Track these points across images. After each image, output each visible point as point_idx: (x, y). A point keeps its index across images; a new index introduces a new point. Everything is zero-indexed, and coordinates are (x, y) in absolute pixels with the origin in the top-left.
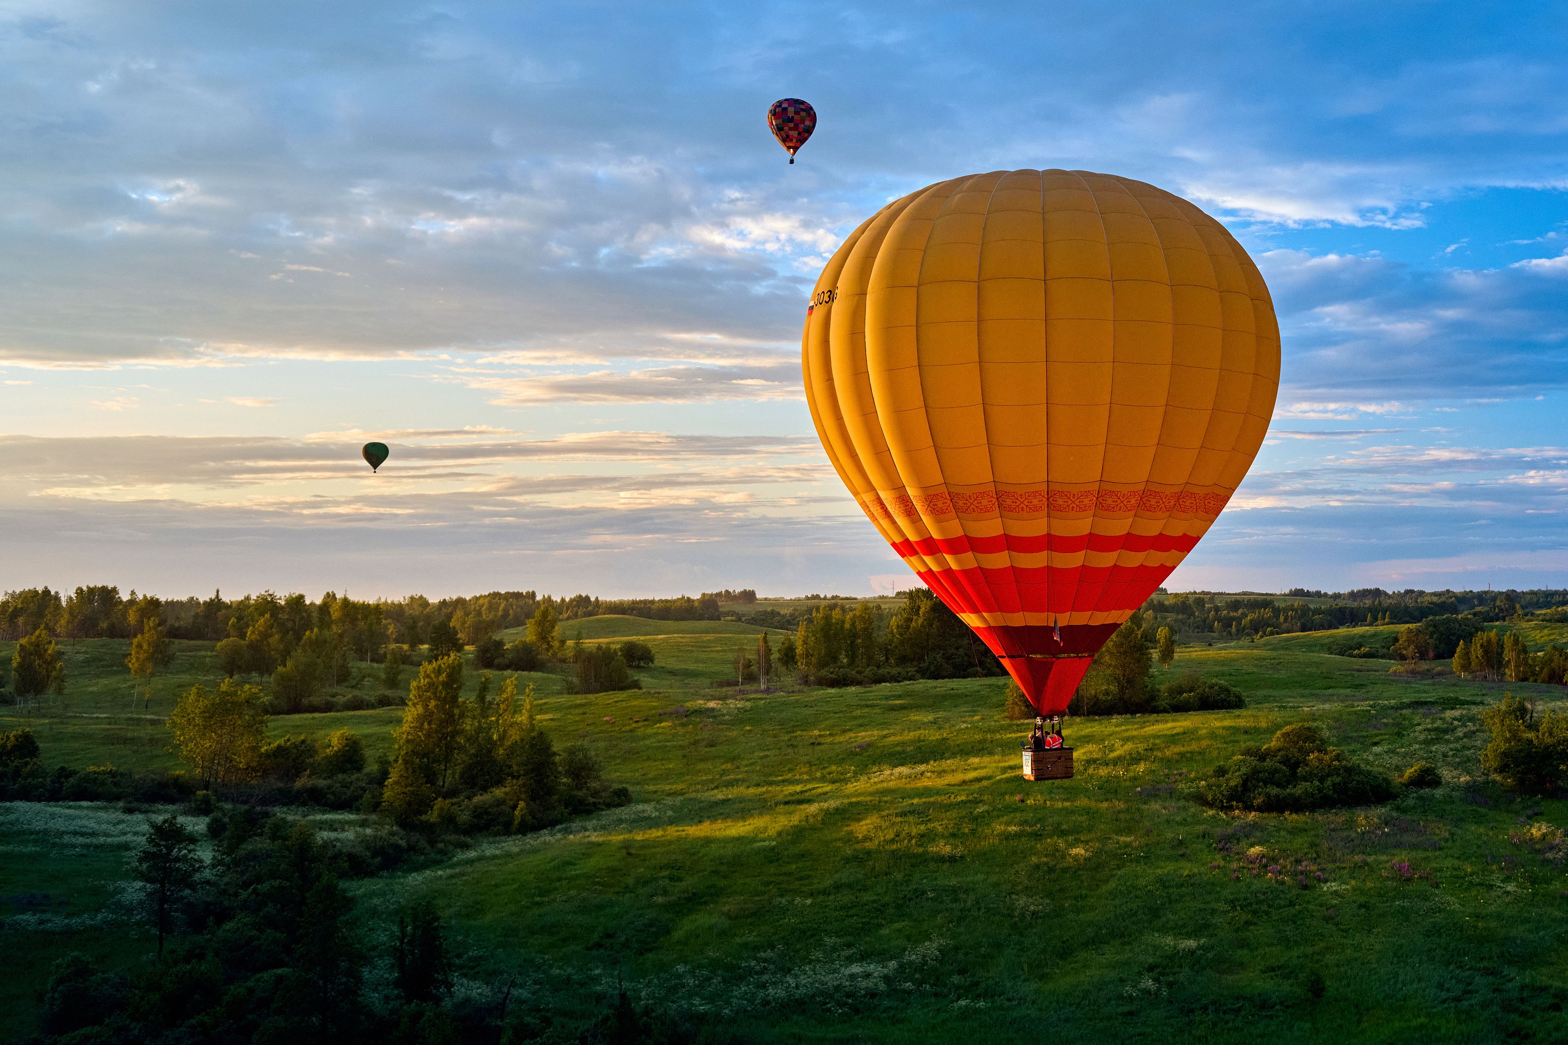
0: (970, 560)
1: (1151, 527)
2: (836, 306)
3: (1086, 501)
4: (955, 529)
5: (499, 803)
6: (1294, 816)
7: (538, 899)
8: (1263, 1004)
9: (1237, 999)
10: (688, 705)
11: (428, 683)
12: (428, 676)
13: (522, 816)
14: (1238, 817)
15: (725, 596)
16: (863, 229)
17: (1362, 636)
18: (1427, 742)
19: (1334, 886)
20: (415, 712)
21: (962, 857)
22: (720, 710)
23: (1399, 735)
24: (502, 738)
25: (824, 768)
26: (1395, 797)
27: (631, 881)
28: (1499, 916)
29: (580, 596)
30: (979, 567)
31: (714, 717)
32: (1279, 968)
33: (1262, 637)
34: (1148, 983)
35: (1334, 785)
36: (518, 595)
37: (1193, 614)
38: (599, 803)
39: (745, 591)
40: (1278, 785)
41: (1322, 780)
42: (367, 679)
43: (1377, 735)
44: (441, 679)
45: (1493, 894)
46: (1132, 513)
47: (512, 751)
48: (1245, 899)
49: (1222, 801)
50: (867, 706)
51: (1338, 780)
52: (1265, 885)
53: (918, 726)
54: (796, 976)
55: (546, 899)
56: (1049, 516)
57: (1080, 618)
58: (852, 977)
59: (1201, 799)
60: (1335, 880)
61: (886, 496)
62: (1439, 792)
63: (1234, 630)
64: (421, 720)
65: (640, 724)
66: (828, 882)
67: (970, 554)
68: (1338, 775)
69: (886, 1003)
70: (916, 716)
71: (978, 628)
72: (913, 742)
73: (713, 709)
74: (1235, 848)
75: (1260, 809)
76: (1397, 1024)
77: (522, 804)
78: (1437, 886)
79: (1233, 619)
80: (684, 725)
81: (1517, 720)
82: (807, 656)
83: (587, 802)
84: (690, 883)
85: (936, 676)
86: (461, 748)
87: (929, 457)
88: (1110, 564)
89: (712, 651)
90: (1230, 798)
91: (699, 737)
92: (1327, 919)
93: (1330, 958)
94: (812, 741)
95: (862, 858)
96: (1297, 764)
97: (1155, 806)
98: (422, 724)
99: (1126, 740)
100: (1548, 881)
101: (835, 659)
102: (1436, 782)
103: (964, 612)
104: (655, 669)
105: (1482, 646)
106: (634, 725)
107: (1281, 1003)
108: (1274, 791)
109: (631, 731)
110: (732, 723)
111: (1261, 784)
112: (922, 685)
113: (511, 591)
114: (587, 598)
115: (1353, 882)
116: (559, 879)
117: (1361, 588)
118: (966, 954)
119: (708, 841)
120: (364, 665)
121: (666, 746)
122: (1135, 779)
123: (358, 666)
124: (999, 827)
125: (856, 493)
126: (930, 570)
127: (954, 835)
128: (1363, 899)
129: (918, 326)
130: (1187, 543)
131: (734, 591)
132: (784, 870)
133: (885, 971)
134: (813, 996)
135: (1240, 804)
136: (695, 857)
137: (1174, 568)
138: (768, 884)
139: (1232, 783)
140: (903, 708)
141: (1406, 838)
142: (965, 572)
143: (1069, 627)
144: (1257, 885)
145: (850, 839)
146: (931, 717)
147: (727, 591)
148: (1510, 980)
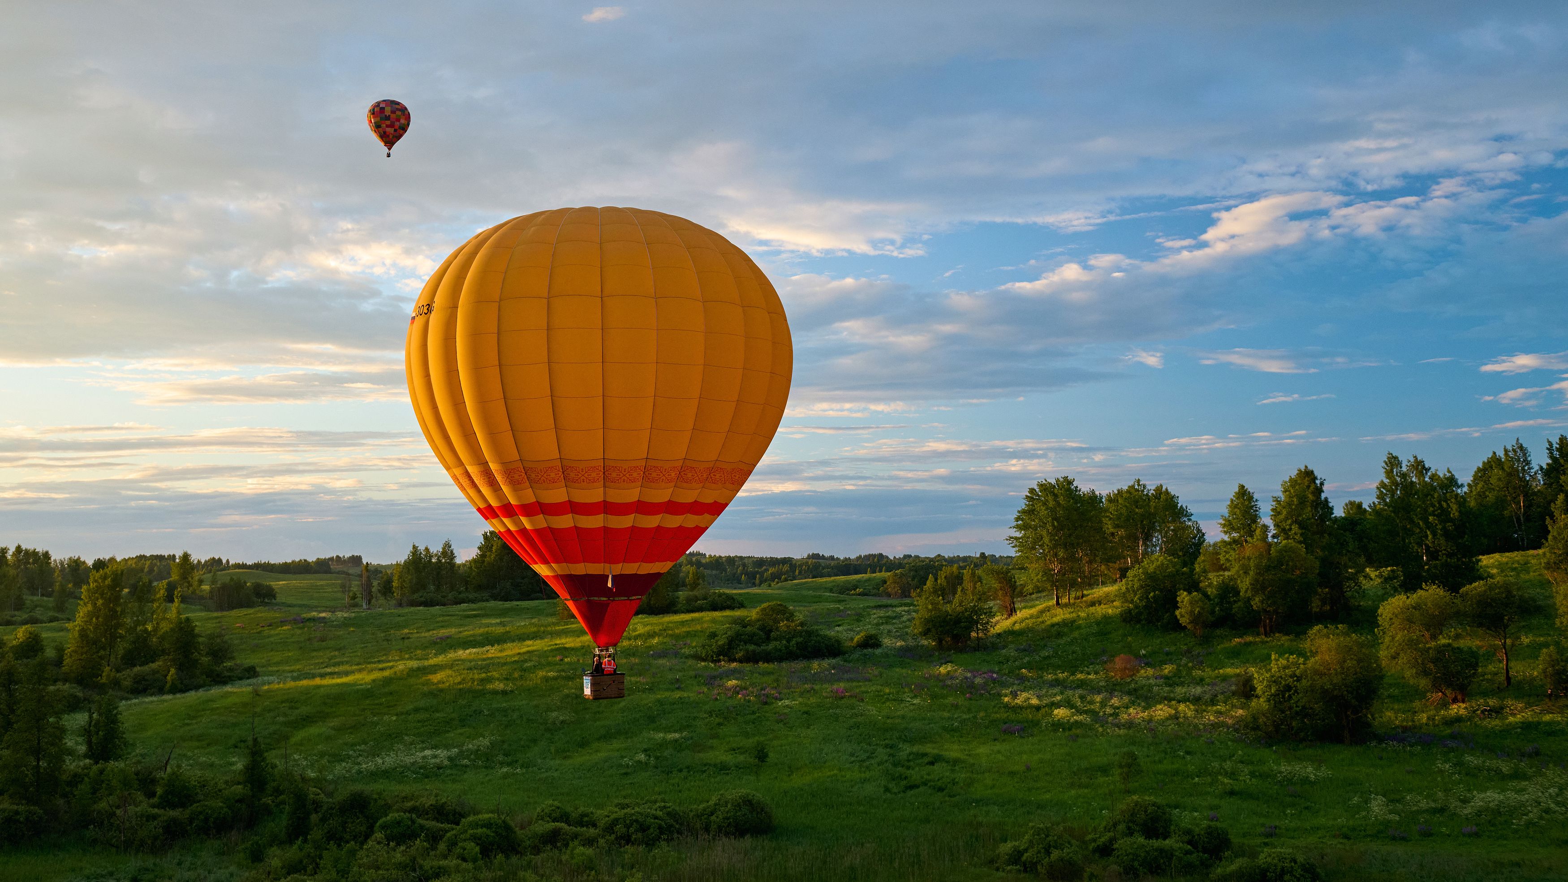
0: (541, 521)
1: (687, 496)
2: (433, 317)
3: (635, 475)
4: (530, 497)
5: (154, 672)
6: (766, 665)
7: (187, 721)
8: (723, 768)
9: (705, 765)
10: (304, 615)
11: (96, 587)
12: (96, 581)
13: (172, 680)
14: (724, 666)
15: (337, 560)
16: (456, 255)
17: (859, 581)
18: (878, 624)
19: (787, 702)
20: (86, 610)
21: (512, 691)
22: (330, 618)
23: (858, 621)
24: (155, 630)
25: (412, 653)
26: (844, 653)
27: (258, 710)
28: (903, 717)
29: (214, 558)
30: (549, 528)
31: (325, 623)
32: (739, 749)
33: (778, 583)
34: (642, 757)
35: (797, 644)
36: (161, 558)
37: (725, 570)
38: (233, 676)
39: (353, 556)
40: (755, 644)
41: (788, 641)
42: (38, 609)
43: (840, 620)
44: (107, 582)
45: (903, 705)
46: (673, 484)
47: (163, 638)
48: (719, 710)
49: (712, 656)
50: (448, 616)
51: (800, 640)
52: (736, 702)
53: (488, 626)
54: (383, 758)
55: (194, 721)
56: (605, 487)
57: (631, 568)
58: (424, 757)
59: (698, 658)
60: (788, 699)
61: (472, 470)
62: (878, 651)
63: (757, 581)
64: (90, 615)
65: (265, 628)
66: (410, 707)
67: (541, 516)
68: (801, 636)
69: (449, 772)
70: (485, 621)
71: (548, 576)
72: (481, 635)
73: (324, 618)
74: (716, 683)
75: (741, 661)
76: (816, 775)
77: (173, 671)
78: (862, 700)
79: (757, 572)
80: (300, 628)
81: (939, 597)
82: (402, 588)
83: (223, 675)
84: (304, 710)
85: (506, 599)
86: (121, 637)
87: (508, 439)
88: (655, 525)
89: (325, 592)
90: (719, 654)
91: (313, 636)
92: (778, 722)
93: (775, 743)
94: (402, 636)
95: (435, 693)
96: (771, 631)
97: (661, 661)
98: (92, 619)
99: (645, 625)
100: (944, 697)
101: (424, 587)
102: (878, 645)
103: (536, 563)
104: (276, 604)
105: (945, 577)
106: (260, 629)
107: (737, 767)
108: (751, 647)
109: (259, 633)
110: (338, 626)
111: (742, 643)
112: (492, 604)
113: (155, 554)
114: (220, 560)
115: (800, 699)
116: (203, 710)
117: (867, 554)
118: (510, 745)
119: (318, 687)
120: (35, 598)
121: (287, 642)
122: (650, 647)
123: (29, 599)
124: (541, 673)
125: (448, 468)
126: (509, 530)
127: (507, 679)
128: (805, 709)
129: (499, 333)
130: (717, 509)
131: (344, 557)
132: (376, 702)
133: (449, 753)
134: (396, 768)
135: (726, 658)
136: (309, 695)
137: (707, 528)
138: (364, 710)
139: (720, 643)
140: (475, 616)
141: (846, 676)
142: (537, 531)
143: (621, 576)
144: (730, 703)
145: (428, 683)
146: (498, 621)
147: (338, 557)
148: (903, 751)
